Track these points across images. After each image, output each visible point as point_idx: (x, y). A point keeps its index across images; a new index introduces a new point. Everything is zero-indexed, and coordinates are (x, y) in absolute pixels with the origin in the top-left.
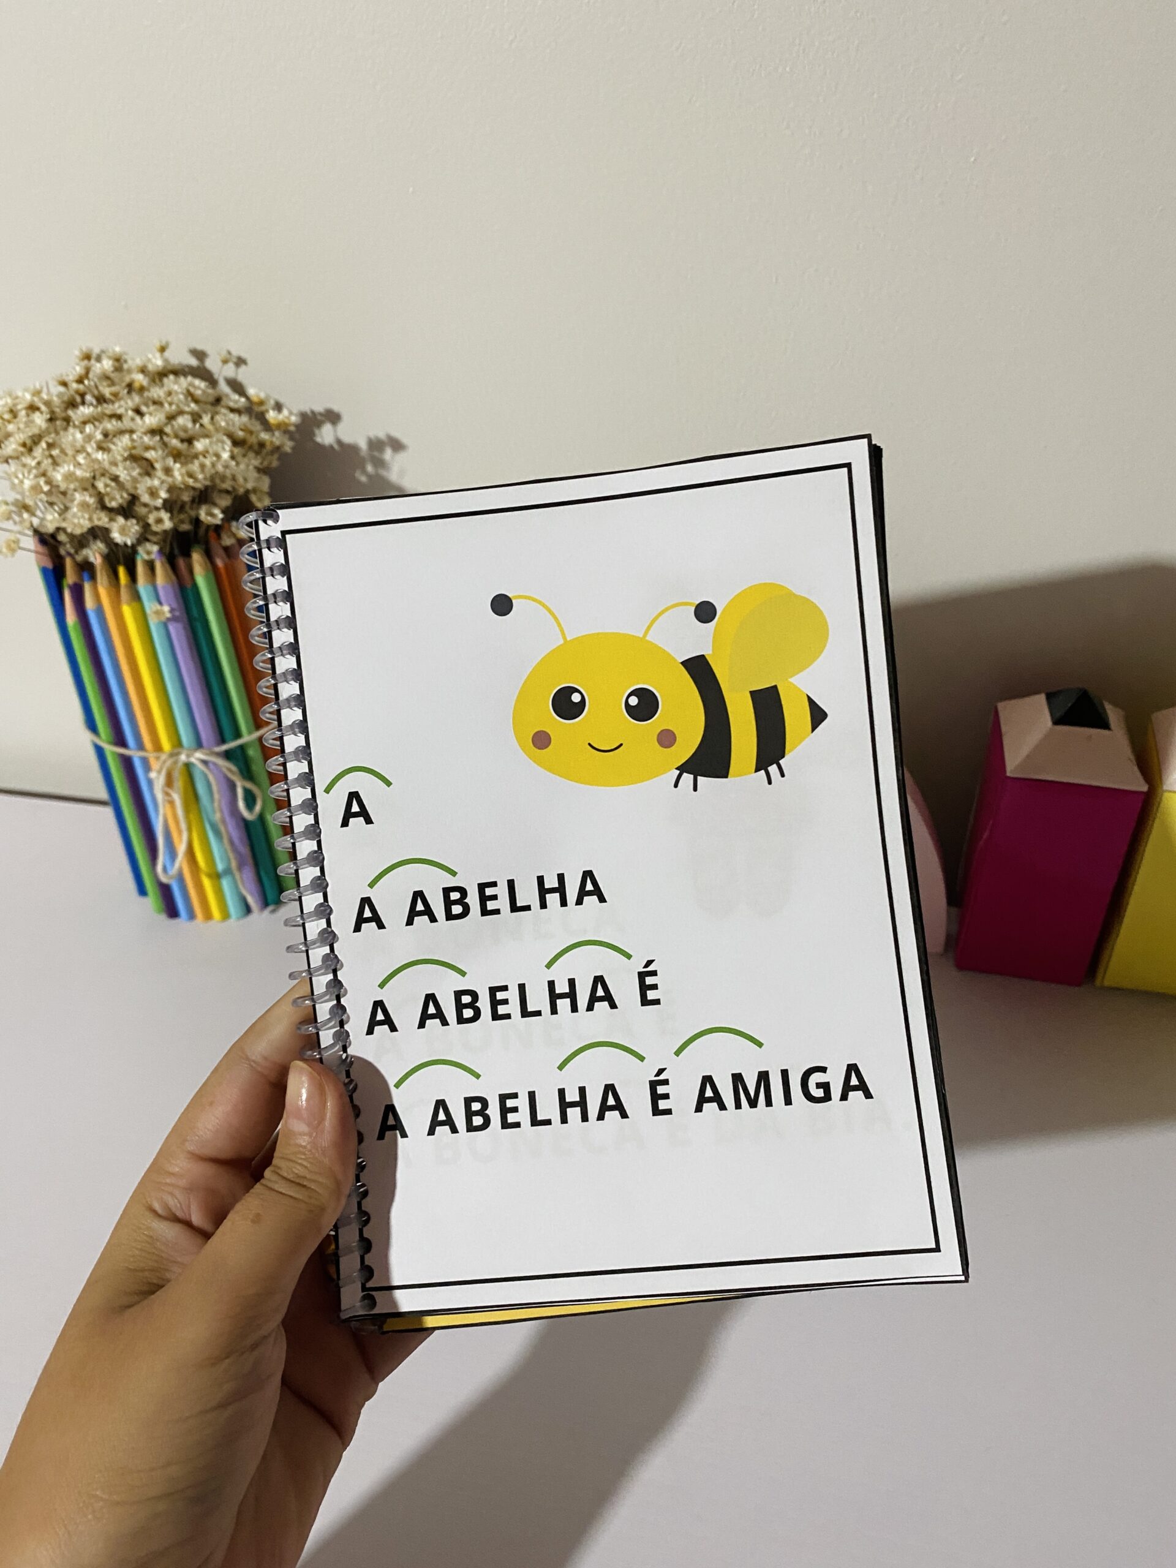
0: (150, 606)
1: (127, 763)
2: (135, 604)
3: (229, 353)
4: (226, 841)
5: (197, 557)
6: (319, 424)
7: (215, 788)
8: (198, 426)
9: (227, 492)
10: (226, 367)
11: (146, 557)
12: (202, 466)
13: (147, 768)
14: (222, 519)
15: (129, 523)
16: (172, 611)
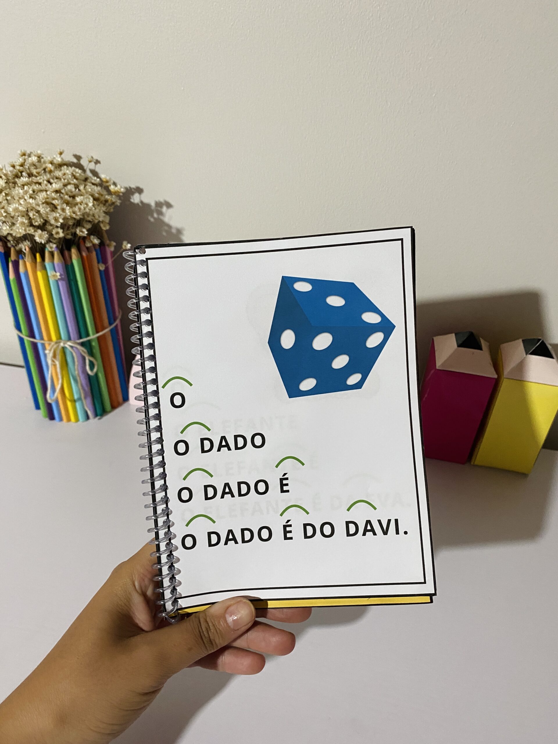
0: (50, 273)
1: (35, 346)
2: (44, 271)
3: (92, 157)
4: (79, 384)
5: (74, 251)
6: (133, 194)
7: (76, 360)
8: (77, 190)
9: (89, 221)
10: (91, 163)
11: (50, 250)
12: (80, 209)
13: (44, 348)
14: (87, 234)
15: (43, 233)
16: (61, 275)
